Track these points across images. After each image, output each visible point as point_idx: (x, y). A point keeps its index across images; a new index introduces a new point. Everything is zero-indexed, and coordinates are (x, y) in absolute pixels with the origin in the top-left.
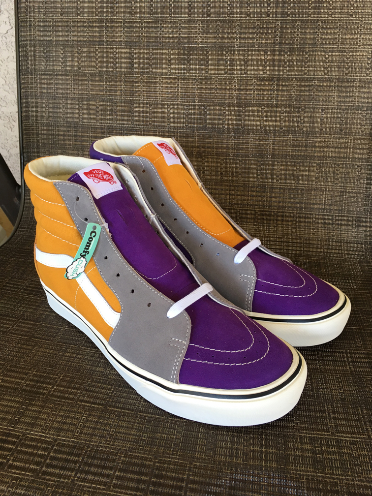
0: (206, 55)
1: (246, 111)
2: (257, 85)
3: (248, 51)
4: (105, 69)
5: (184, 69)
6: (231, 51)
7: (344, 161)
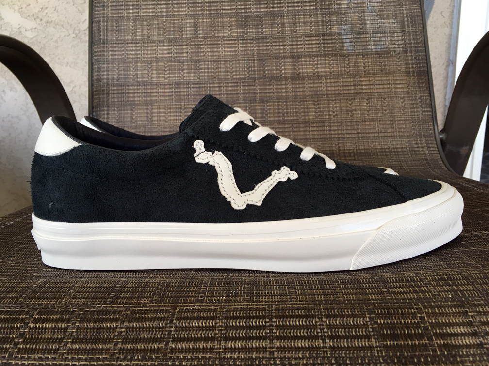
0: (260, 21)
1: (299, 62)
2: (306, 40)
3: (296, 15)
4: (172, 36)
5: (243, 32)
6: (281, 16)
7: (388, 95)
